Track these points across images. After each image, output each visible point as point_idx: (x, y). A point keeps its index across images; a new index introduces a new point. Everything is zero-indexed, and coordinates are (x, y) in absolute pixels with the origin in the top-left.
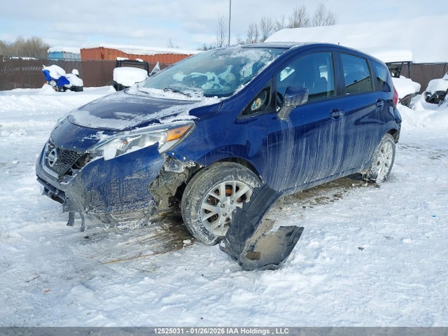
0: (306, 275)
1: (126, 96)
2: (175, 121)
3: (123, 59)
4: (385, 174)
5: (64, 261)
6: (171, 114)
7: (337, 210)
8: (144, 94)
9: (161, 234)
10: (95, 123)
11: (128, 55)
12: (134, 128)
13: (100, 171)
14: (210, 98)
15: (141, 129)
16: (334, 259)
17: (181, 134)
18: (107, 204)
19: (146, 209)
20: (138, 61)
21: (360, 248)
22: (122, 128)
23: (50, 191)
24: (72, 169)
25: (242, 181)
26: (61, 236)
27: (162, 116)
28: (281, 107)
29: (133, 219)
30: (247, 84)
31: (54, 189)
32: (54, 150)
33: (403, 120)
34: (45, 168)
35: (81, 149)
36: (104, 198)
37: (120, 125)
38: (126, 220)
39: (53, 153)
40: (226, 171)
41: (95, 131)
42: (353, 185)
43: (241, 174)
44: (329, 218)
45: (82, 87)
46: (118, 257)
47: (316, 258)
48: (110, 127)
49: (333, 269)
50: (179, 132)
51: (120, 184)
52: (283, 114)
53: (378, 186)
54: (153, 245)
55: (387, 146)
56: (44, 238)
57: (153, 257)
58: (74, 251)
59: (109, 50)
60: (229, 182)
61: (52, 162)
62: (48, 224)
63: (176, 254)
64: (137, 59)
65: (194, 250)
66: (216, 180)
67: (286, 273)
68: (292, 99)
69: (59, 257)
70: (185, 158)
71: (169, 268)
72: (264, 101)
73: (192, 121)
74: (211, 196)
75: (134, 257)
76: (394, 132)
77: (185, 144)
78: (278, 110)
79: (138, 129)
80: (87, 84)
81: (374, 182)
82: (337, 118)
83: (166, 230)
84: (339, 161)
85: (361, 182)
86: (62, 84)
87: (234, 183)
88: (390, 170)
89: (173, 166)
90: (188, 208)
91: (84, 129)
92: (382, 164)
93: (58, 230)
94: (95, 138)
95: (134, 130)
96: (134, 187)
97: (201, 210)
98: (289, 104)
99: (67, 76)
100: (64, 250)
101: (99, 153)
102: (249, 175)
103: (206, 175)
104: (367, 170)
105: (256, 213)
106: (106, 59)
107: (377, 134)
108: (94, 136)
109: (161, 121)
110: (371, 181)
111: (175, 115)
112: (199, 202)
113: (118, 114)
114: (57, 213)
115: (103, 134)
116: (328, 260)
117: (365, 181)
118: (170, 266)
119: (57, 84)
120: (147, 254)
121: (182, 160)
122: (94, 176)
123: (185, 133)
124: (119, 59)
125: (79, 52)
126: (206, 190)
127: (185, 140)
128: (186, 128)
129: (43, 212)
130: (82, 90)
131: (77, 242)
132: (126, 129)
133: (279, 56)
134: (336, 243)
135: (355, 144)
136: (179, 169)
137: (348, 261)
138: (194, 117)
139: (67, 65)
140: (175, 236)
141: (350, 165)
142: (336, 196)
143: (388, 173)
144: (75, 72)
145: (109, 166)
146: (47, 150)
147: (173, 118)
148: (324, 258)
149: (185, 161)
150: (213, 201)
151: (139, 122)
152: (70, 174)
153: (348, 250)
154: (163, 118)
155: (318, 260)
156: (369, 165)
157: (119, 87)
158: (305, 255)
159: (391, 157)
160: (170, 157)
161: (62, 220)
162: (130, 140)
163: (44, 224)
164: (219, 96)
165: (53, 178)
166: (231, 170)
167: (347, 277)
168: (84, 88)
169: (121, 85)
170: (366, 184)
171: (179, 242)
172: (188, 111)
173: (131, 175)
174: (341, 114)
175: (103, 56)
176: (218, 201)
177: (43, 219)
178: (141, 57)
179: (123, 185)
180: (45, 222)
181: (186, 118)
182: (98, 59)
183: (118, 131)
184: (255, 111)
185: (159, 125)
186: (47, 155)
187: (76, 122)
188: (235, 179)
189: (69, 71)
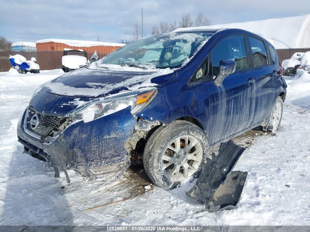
0: (258, 212)
1: (89, 70)
2: (141, 88)
3: (68, 49)
4: (277, 125)
5: (47, 211)
6: (136, 82)
7: (255, 155)
8: (104, 69)
9: (124, 182)
10: (71, 92)
11: (71, 47)
12: (107, 94)
13: (81, 132)
14: (164, 70)
15: (113, 95)
16: (272, 197)
17: (147, 98)
18: (87, 160)
19: (122, 163)
20: (79, 51)
21: (287, 186)
22: (96, 95)
23: (30, 150)
24: (53, 131)
25: (193, 136)
26: (41, 187)
27: (129, 84)
28: (217, 76)
29: (110, 172)
30: (192, 58)
31: (36, 148)
32: (35, 115)
33: (288, 86)
34: (27, 131)
35: (61, 113)
36: (85, 156)
37: (95, 93)
38: (103, 174)
39: (35, 118)
40: (181, 128)
41: (72, 98)
42: (256, 134)
43: (193, 130)
44: (251, 161)
45: (39, 70)
46: (94, 204)
47: (258, 196)
48: (86, 95)
49: (275, 206)
50: (146, 97)
51: (99, 142)
52: (218, 81)
53: (274, 135)
54: (120, 192)
55: (278, 105)
56: (27, 190)
57: (123, 203)
58: (55, 201)
59: (57, 43)
60: (183, 137)
61: (34, 126)
62: (28, 177)
63: (142, 199)
64: (79, 50)
65: (156, 195)
66: (173, 136)
67: (242, 212)
68: (226, 69)
69: (43, 207)
70: (152, 119)
71: (139, 212)
72: (204, 71)
73: (155, 88)
74: (168, 149)
75: (107, 204)
76: (283, 95)
77: (150, 107)
78: (214, 78)
79: (111, 96)
80: (42, 68)
81: (271, 131)
82: (251, 84)
83: (128, 178)
84: (252, 116)
85: (261, 132)
86: (24, 68)
87: (186, 137)
88: (280, 122)
89: (141, 125)
90: (150, 160)
91: (62, 97)
92: (275, 119)
93: (38, 182)
94: (73, 104)
95: (108, 97)
96: (111, 145)
97: (161, 161)
98: (224, 73)
99: (28, 62)
100: (46, 201)
101: (79, 116)
102: (198, 131)
103: (165, 132)
104: (266, 123)
105: (225, 163)
106: (55, 50)
107: (274, 96)
108: (71, 102)
109: (129, 88)
110: (269, 131)
111: (140, 83)
112: (160, 155)
113: (90, 84)
114: (34, 167)
115: (80, 100)
116: (268, 197)
117: (265, 132)
118: (140, 210)
119: (20, 68)
120: (117, 200)
121: (150, 120)
122: (76, 136)
123: (150, 98)
124: (66, 49)
125: (35, 46)
126: (166, 144)
127: (150, 103)
128: (151, 94)
129: (22, 167)
130: (39, 72)
131: (56, 192)
132: (100, 96)
133: (210, 37)
134: (267, 182)
135: (261, 103)
136: (146, 128)
137: (283, 198)
138: (156, 85)
139: (27, 55)
140: (136, 182)
141: (258, 119)
142: (248, 143)
143: (279, 125)
144: (33, 59)
145: (89, 128)
146: (27, 115)
147: (139, 86)
148: (264, 196)
149: (152, 121)
150: (171, 153)
151: (110, 90)
152: (52, 135)
153: (279, 187)
154: (130, 86)
155: (260, 199)
156: (268, 119)
157: (66, 70)
158: (248, 194)
159: (280, 112)
160: (139, 118)
161: (40, 174)
162: (104, 105)
163: (24, 178)
164: (171, 68)
165: (35, 139)
166: (185, 127)
167: (289, 212)
168: (40, 71)
169: (67, 68)
170: (266, 134)
171: (140, 188)
172: (150, 80)
173: (109, 135)
174: (254, 81)
175: (53, 48)
176: (174, 152)
177: (22, 173)
178: (81, 48)
179: (102, 144)
180: (26, 175)
181: (148, 85)
182: (49, 50)
183: (93, 97)
184: (199, 79)
185: (128, 92)
186: (29, 120)
187: (53, 92)
188: (188, 134)
189: (29, 59)
